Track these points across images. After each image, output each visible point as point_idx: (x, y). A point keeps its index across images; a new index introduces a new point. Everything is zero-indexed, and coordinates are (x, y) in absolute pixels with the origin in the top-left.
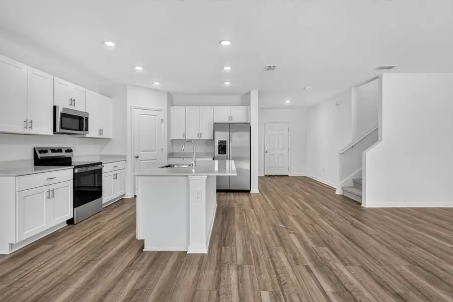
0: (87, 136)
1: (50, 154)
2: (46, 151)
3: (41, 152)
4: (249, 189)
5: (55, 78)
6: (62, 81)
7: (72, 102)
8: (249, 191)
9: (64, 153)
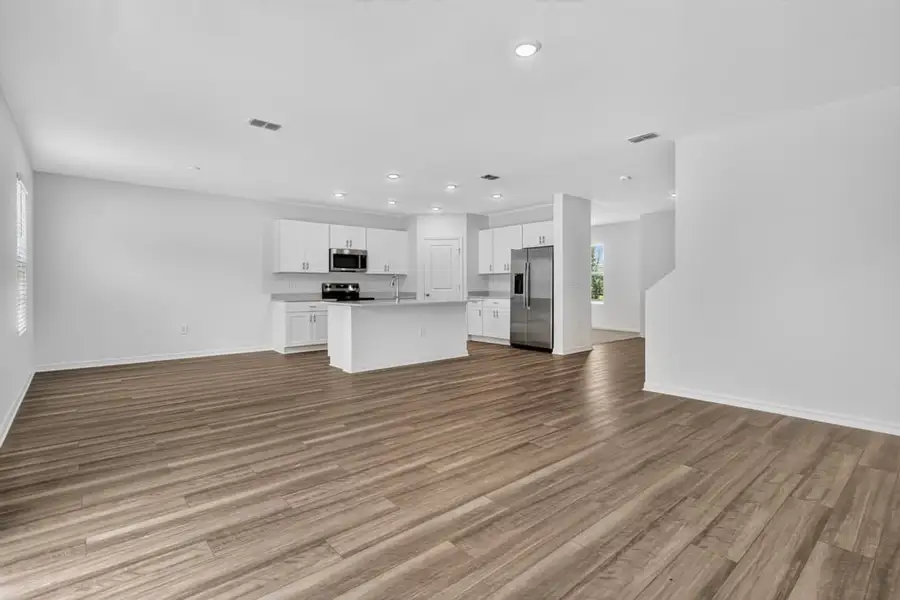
0: (369, 272)
1: (334, 289)
2: (330, 287)
3: (327, 287)
4: (551, 347)
5: (331, 225)
6: (337, 226)
7: (349, 242)
8: (550, 351)
9: (351, 289)
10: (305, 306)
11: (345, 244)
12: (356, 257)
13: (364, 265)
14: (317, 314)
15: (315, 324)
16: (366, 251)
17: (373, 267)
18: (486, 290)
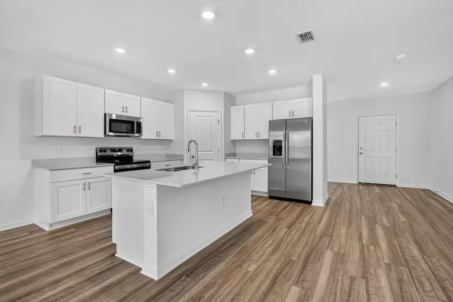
0: (142, 137)
1: (109, 153)
2: (105, 151)
3: (101, 151)
4: (310, 200)
5: (106, 90)
6: (113, 92)
7: (125, 109)
8: (310, 203)
9: (125, 152)
10: (78, 173)
11: (121, 110)
12: (132, 123)
13: (139, 131)
14: (91, 181)
15: (88, 192)
16: (140, 118)
17: (147, 132)
18: (234, 152)
